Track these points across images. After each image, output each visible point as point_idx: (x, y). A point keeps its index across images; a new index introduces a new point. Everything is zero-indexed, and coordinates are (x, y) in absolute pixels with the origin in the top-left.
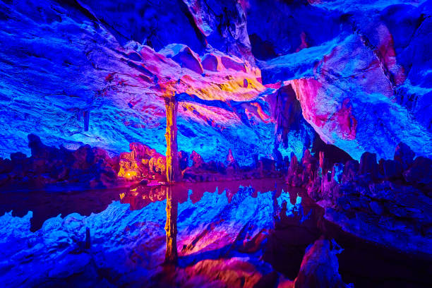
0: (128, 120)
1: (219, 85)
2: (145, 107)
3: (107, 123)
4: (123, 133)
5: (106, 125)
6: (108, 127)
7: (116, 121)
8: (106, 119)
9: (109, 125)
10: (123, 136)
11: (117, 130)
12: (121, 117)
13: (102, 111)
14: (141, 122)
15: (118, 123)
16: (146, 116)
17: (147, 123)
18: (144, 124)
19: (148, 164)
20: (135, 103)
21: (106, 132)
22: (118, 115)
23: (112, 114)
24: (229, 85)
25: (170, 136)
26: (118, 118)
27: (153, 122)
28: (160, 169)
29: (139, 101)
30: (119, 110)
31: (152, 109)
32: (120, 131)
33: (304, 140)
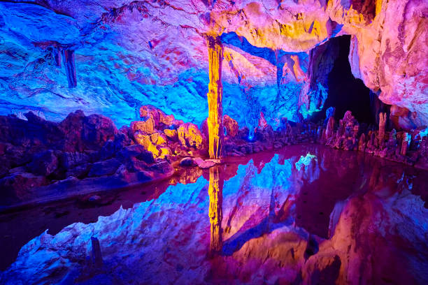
0: (134, 71)
1: (281, 26)
2: (167, 51)
3: (100, 75)
4: (122, 92)
5: (96, 79)
6: (100, 81)
7: (116, 72)
8: (98, 68)
9: (103, 78)
10: (121, 96)
11: (113, 87)
12: (126, 66)
13: (97, 52)
14: (152, 75)
15: (118, 76)
16: (164, 66)
17: (161, 77)
18: (156, 77)
19: (177, 135)
20: (156, 42)
21: (96, 91)
22: (121, 62)
23: (111, 59)
24: (293, 27)
25: (216, 95)
26: (118, 67)
27: (171, 76)
28: (194, 142)
29: (163, 39)
30: (125, 52)
31: (175, 55)
32: (117, 89)
33: (317, 101)
